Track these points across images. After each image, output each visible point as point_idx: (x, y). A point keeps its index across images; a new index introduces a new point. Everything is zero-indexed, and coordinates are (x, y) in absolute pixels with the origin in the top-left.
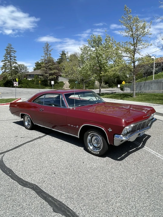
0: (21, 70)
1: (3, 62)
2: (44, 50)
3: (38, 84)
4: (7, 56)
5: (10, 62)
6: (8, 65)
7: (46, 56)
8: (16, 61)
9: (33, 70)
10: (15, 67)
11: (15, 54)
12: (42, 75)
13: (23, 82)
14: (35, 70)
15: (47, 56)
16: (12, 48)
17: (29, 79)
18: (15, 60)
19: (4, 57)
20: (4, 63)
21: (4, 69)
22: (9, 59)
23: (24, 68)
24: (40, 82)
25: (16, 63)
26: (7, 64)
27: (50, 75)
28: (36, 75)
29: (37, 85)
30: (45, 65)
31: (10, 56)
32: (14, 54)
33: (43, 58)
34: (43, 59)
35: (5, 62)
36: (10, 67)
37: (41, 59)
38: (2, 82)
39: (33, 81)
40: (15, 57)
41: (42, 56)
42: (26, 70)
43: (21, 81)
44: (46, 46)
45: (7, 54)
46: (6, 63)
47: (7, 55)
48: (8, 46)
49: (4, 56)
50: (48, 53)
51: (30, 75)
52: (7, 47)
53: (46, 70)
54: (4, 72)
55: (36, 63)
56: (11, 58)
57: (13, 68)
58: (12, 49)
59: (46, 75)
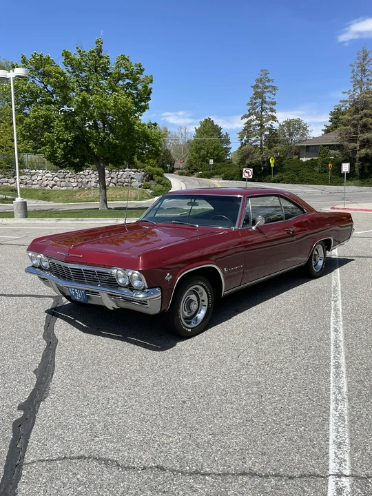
0: (291, 135)
1: (246, 120)
2: (353, 71)
3: (325, 172)
4: (255, 103)
5: (260, 117)
6: (255, 125)
7: (358, 91)
8: (274, 114)
9: (323, 133)
10: (270, 129)
11: (275, 94)
12: (339, 147)
13: (286, 166)
14: (327, 131)
15: (361, 88)
16: (268, 81)
17: (304, 160)
18: (272, 110)
19: (249, 107)
20: (247, 123)
21: (245, 138)
22: (259, 109)
23: (297, 130)
24: (330, 165)
25: (274, 118)
26: (254, 123)
27: (362, 146)
28: (324, 146)
29: (323, 175)
30: (349, 118)
31: (264, 102)
32: (272, 96)
33: (346, 97)
34: (346, 101)
35: (249, 118)
36: (258, 130)
37: (341, 101)
38: (238, 169)
39: (312, 164)
40: (274, 104)
41: (344, 93)
42: (303, 135)
43: (282, 166)
44: (358, 58)
45: (256, 99)
46: (251, 120)
47: (254, 101)
48: (259, 77)
49: (249, 104)
50: (365, 80)
51: (308, 149)
52: (257, 80)
53: (352, 130)
54: (245, 145)
55: (332, 114)
56: (265, 105)
57: (267, 133)
58: (267, 84)
59: (353, 145)
